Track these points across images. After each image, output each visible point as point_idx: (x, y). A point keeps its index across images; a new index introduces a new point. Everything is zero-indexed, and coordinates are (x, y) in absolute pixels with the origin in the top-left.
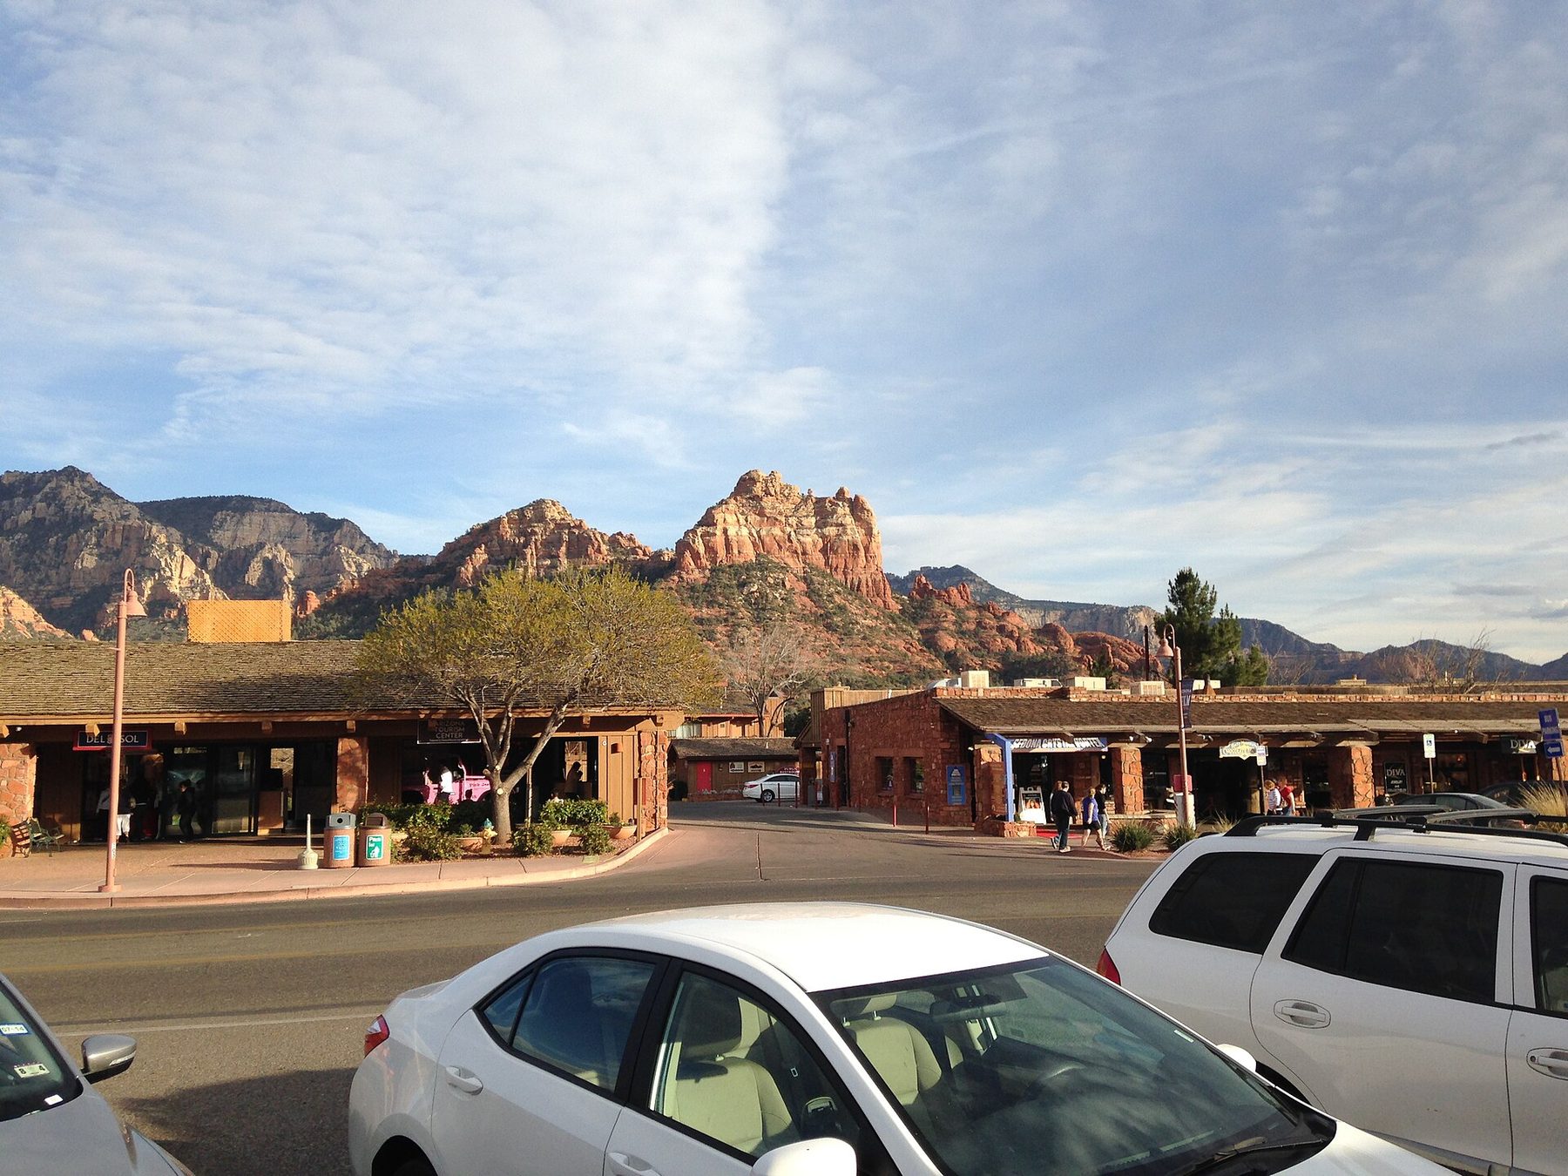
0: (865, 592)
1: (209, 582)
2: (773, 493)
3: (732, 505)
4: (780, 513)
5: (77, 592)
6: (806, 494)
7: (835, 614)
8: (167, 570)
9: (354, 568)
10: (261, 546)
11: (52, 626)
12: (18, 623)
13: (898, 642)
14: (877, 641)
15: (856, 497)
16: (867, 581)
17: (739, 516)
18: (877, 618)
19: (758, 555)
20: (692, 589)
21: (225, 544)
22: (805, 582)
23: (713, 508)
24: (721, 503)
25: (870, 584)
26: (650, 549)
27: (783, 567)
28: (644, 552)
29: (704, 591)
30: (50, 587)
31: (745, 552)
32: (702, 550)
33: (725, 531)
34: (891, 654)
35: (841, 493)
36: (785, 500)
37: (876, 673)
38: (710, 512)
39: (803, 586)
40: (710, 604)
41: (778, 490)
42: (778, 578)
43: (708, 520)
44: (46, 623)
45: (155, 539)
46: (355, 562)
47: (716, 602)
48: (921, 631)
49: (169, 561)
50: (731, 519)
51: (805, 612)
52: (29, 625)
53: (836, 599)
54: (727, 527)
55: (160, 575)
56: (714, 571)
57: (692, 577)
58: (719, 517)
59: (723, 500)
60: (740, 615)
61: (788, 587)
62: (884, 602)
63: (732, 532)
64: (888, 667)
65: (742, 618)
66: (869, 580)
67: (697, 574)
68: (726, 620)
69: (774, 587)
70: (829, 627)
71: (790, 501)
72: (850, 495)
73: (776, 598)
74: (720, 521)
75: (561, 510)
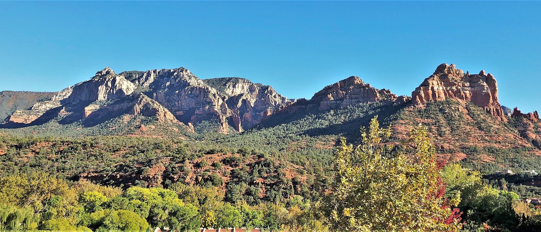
0: (492, 114)
1: (227, 107)
2: (452, 72)
3: (436, 77)
4: (456, 81)
5: (184, 110)
6: (466, 73)
7: (482, 123)
8: (214, 102)
9: (274, 103)
10: (242, 95)
11: (178, 121)
12: (168, 120)
13: (510, 135)
14: (502, 134)
15: (489, 75)
16: (493, 109)
17: (439, 82)
18: (499, 125)
19: (446, 98)
20: (419, 111)
21: (230, 94)
22: (467, 109)
23: (428, 79)
24: (431, 76)
25: (495, 110)
26: (396, 95)
27: (457, 103)
28: (394, 96)
29: (425, 112)
30: (175, 108)
31: (441, 96)
32: (423, 95)
33: (432, 88)
34: (508, 140)
35: (482, 73)
36: (457, 75)
37: (504, 148)
38: (426, 80)
39: (466, 111)
40: (428, 117)
41: (454, 71)
42: (456, 107)
43: (425, 84)
44: (177, 120)
45: (210, 92)
46: (274, 101)
47: (430, 117)
48: (519, 131)
49: (214, 99)
50: (435, 83)
51: (469, 122)
52: (171, 120)
53: (481, 117)
54: (434, 86)
55: (211, 104)
56: (428, 104)
57: (419, 106)
58: (430, 82)
59: (432, 76)
60: (441, 122)
61: (460, 111)
62: (501, 118)
63: (435, 88)
64: (508, 146)
65: (442, 123)
66: (494, 109)
67: (421, 105)
68: (436, 124)
69: (454, 111)
70: (480, 128)
71: (459, 76)
72: (485, 74)
73: (456, 115)
74: (431, 84)
75: (360, 80)
